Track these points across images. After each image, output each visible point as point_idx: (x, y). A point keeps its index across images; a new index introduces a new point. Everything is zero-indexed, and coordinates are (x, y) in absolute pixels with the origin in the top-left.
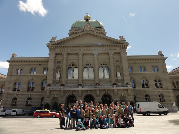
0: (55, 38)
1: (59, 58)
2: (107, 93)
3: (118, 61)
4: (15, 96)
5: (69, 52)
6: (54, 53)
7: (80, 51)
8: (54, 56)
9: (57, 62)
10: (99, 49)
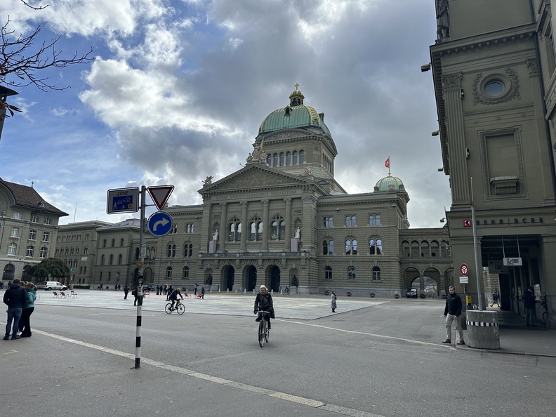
0: (210, 178)
1: (217, 210)
2: (272, 264)
3: (300, 212)
4: (169, 265)
5: (228, 201)
6: (209, 203)
7: (244, 198)
8: (209, 208)
9: (215, 216)
10: (270, 194)
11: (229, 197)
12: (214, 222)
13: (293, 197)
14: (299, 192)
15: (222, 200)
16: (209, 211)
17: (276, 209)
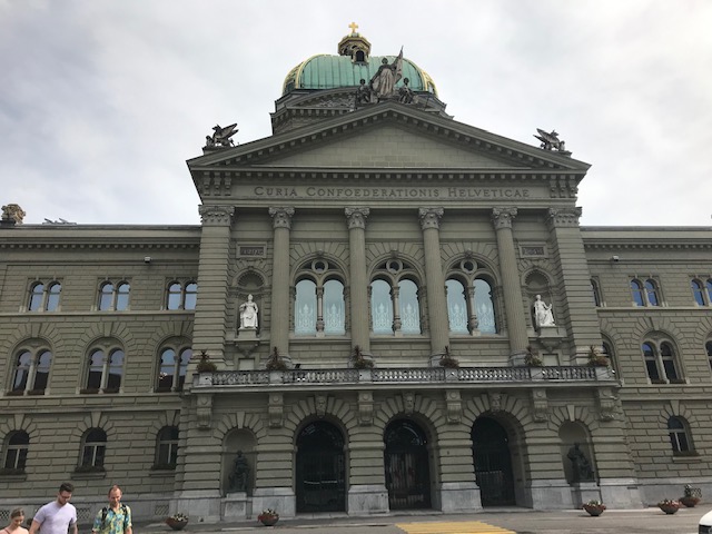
5: (300, 205)
6: (228, 205)
7: (356, 200)
8: (226, 221)
9: (244, 250)
10: (444, 193)
11: (301, 192)
12: (241, 267)
13: (522, 205)
14: (536, 197)
15: (279, 199)
16: (225, 231)
17: (462, 241)
